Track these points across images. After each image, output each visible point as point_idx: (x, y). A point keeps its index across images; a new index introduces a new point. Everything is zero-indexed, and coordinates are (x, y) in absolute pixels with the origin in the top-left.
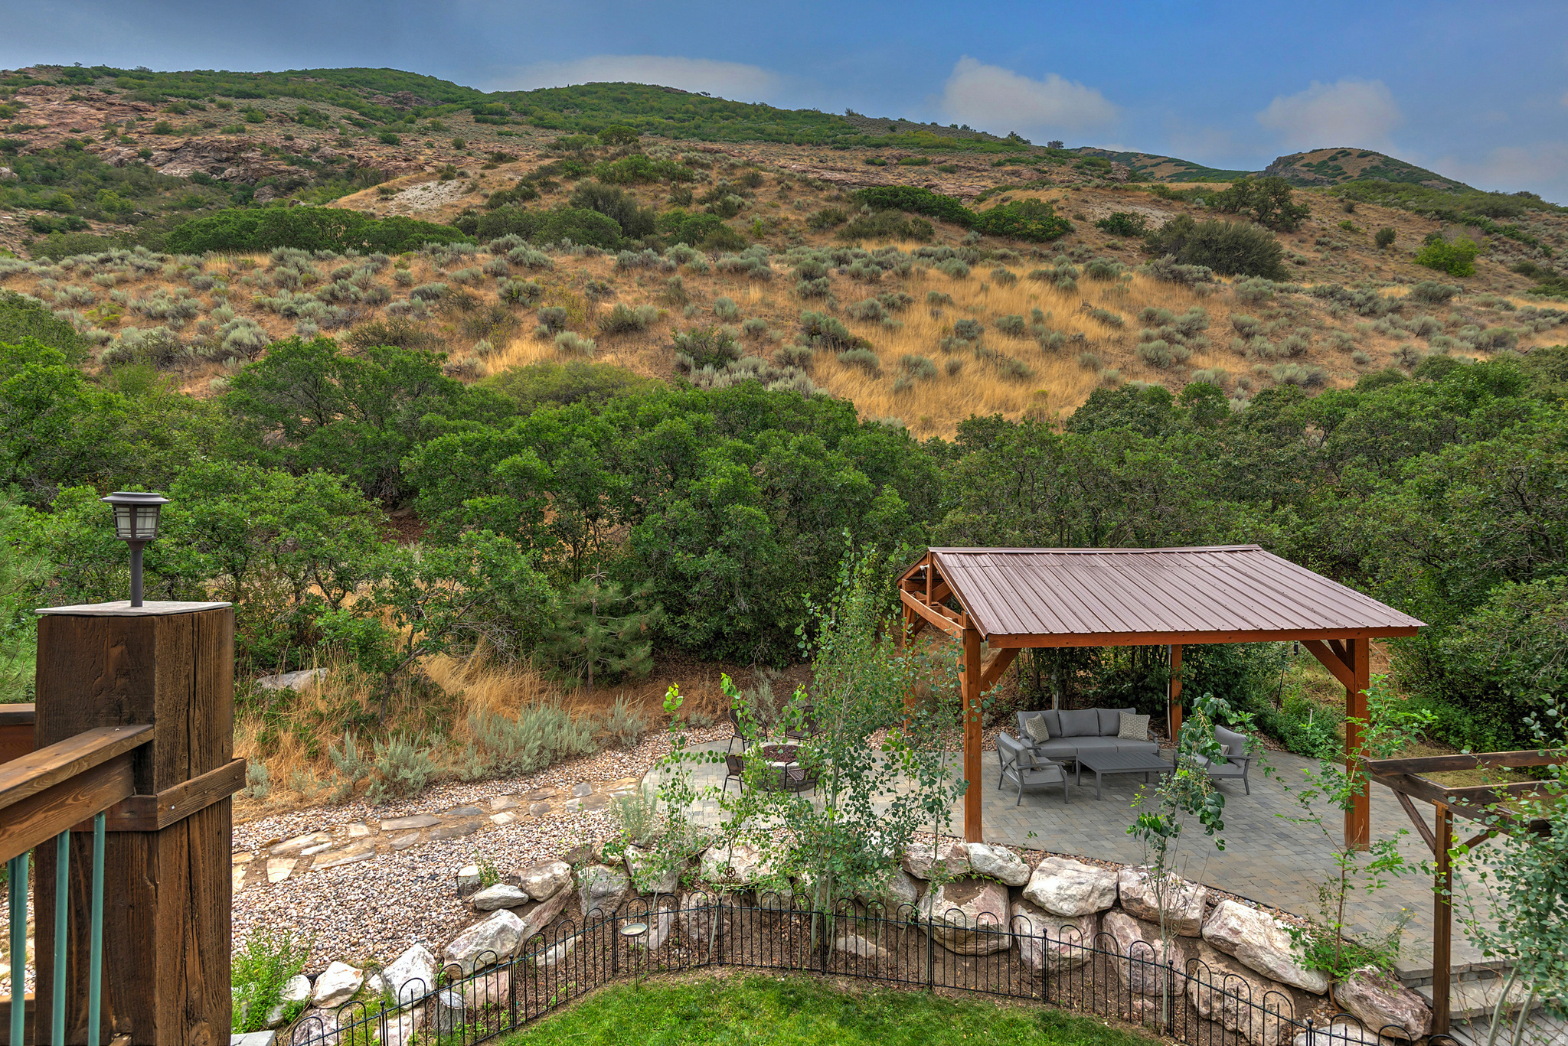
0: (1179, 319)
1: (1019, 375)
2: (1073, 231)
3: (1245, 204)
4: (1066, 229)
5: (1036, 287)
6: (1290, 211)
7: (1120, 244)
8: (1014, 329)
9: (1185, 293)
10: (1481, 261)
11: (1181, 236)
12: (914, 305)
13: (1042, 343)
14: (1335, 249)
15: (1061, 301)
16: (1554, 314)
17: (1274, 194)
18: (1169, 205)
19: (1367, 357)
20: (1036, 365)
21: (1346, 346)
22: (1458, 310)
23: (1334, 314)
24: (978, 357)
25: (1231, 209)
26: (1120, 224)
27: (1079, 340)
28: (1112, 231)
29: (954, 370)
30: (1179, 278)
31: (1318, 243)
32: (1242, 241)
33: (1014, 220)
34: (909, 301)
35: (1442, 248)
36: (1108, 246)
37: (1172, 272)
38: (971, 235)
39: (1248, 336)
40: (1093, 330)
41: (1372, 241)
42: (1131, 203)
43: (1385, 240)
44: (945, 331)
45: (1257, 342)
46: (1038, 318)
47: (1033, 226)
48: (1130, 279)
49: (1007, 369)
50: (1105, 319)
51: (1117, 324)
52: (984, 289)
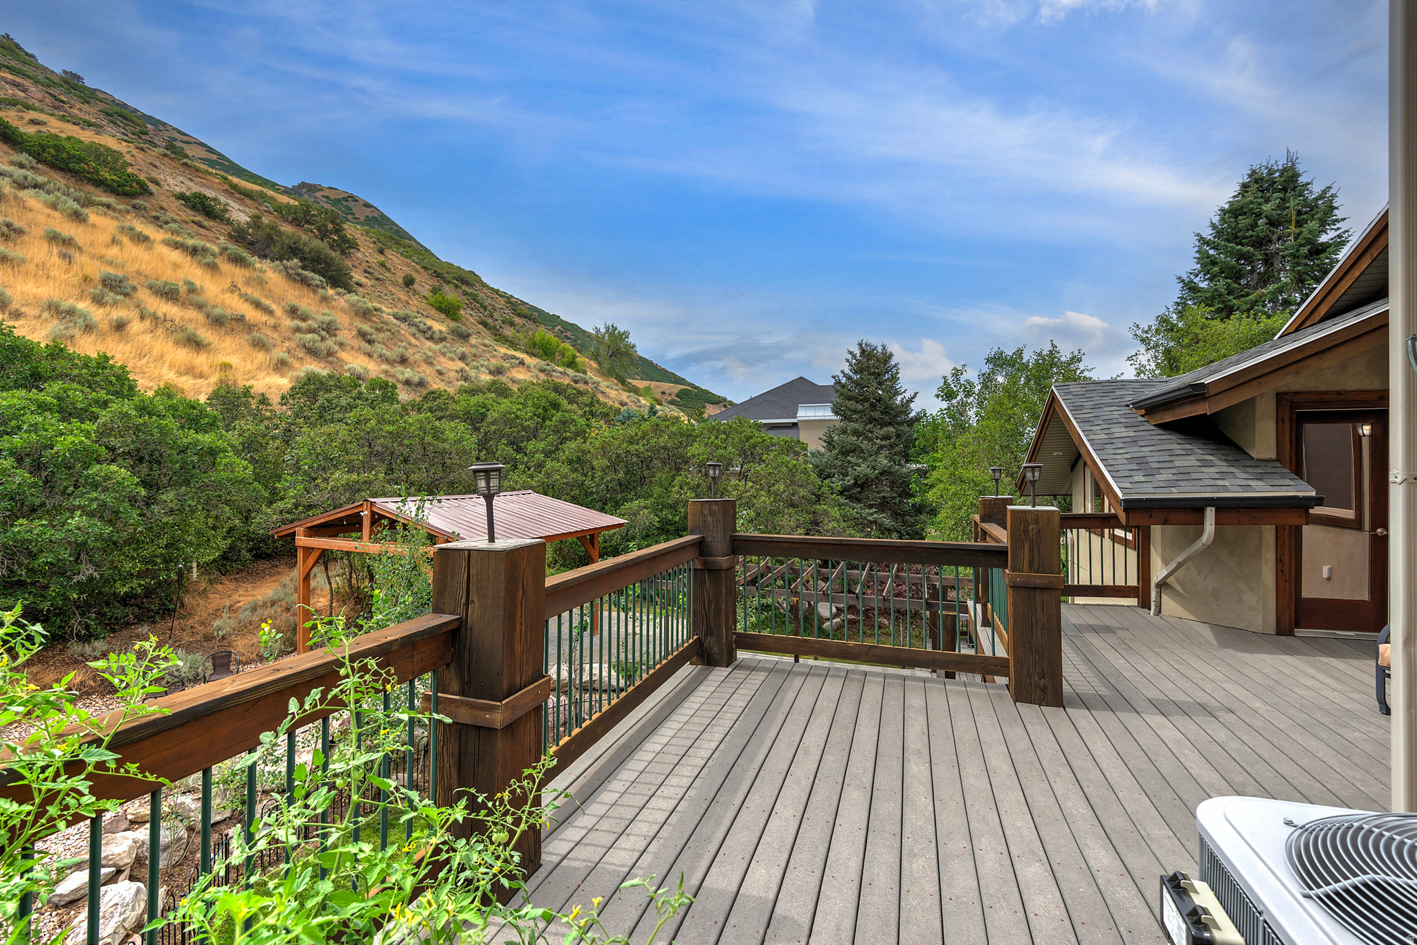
0: (320, 318)
1: (195, 343)
2: (151, 194)
3: (308, 222)
4: (144, 191)
5: (175, 256)
6: (344, 240)
7: (206, 223)
8: (169, 294)
9: (312, 295)
10: (462, 312)
11: (270, 237)
12: (26, 238)
13: (208, 316)
14: (377, 279)
15: (208, 277)
16: (518, 359)
17: (333, 222)
18: (242, 200)
19: (444, 371)
20: (205, 334)
21: (430, 360)
22: (473, 346)
23: (414, 335)
24: (142, 318)
25: (297, 222)
26: (203, 204)
27: (240, 319)
28: (193, 208)
29: (120, 326)
30: (304, 281)
31: (366, 271)
32: (323, 256)
33: (80, 160)
34: (20, 232)
35: (443, 298)
36: (193, 222)
37: (299, 275)
38: (24, 158)
39: (370, 342)
40: (251, 314)
41: (401, 280)
42: (203, 185)
43: (409, 282)
44: (86, 279)
45: (378, 348)
46: (192, 290)
47: (106, 174)
48: (265, 271)
49: (180, 336)
50: (257, 305)
51: (270, 312)
52: (114, 241)
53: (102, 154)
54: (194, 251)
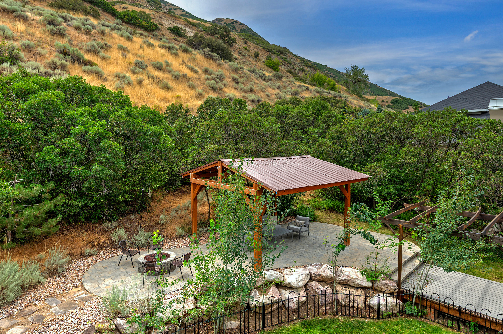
0: (217, 73)
1: (167, 88)
2: (159, 29)
3: (216, 33)
4: (157, 29)
5: (163, 51)
6: (230, 39)
7: (178, 39)
8: (159, 67)
9: (214, 64)
10: (280, 67)
11: (201, 41)
12: (112, 49)
13: (173, 75)
14: (244, 56)
15: (174, 59)
16: (305, 87)
18: (191, 27)
19: (270, 95)
20: (171, 84)
21: (263, 90)
22: (284, 82)
23: (257, 78)
24: (148, 78)
25: (212, 34)
26: (177, 30)
27: (185, 76)
28: (174, 33)
29: (140, 82)
30: (211, 58)
31: (239, 53)
32: (221, 47)
33: (136, 19)
34: (109, 47)
35: (271, 61)
36: (174, 39)
37: (209, 55)
38: (118, 21)
39: (237, 83)
40: (190, 74)
41: (253, 55)
42: (178, 23)
43: (257, 55)
44: (130, 64)
45: (241, 85)
46: (168, 65)
47: (144, 23)
48: (196, 55)
49: (162, 85)
50: (192, 69)
51: (196, 72)
52: (141, 47)
53: (143, 16)
54: (169, 49)
